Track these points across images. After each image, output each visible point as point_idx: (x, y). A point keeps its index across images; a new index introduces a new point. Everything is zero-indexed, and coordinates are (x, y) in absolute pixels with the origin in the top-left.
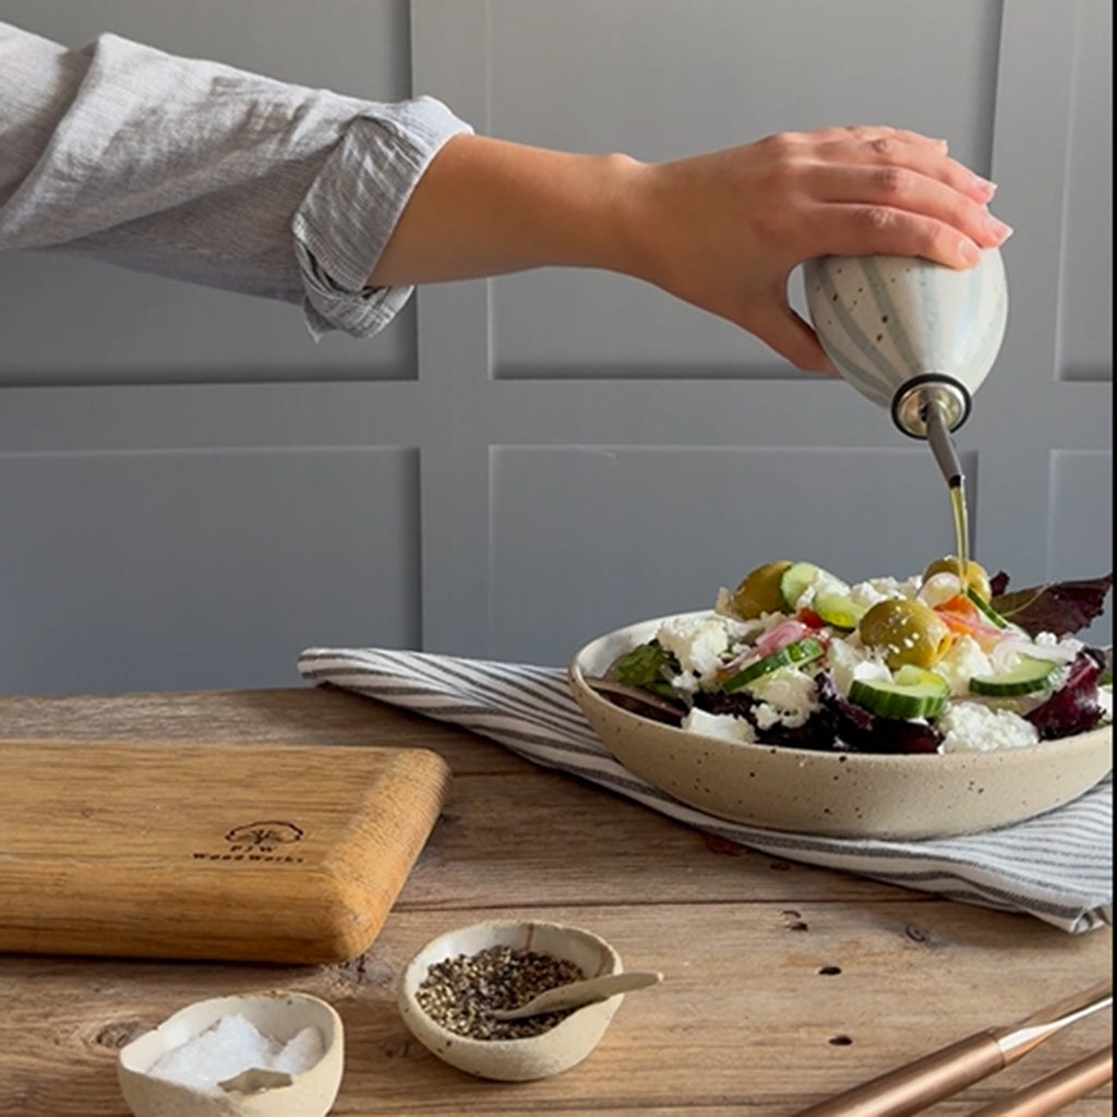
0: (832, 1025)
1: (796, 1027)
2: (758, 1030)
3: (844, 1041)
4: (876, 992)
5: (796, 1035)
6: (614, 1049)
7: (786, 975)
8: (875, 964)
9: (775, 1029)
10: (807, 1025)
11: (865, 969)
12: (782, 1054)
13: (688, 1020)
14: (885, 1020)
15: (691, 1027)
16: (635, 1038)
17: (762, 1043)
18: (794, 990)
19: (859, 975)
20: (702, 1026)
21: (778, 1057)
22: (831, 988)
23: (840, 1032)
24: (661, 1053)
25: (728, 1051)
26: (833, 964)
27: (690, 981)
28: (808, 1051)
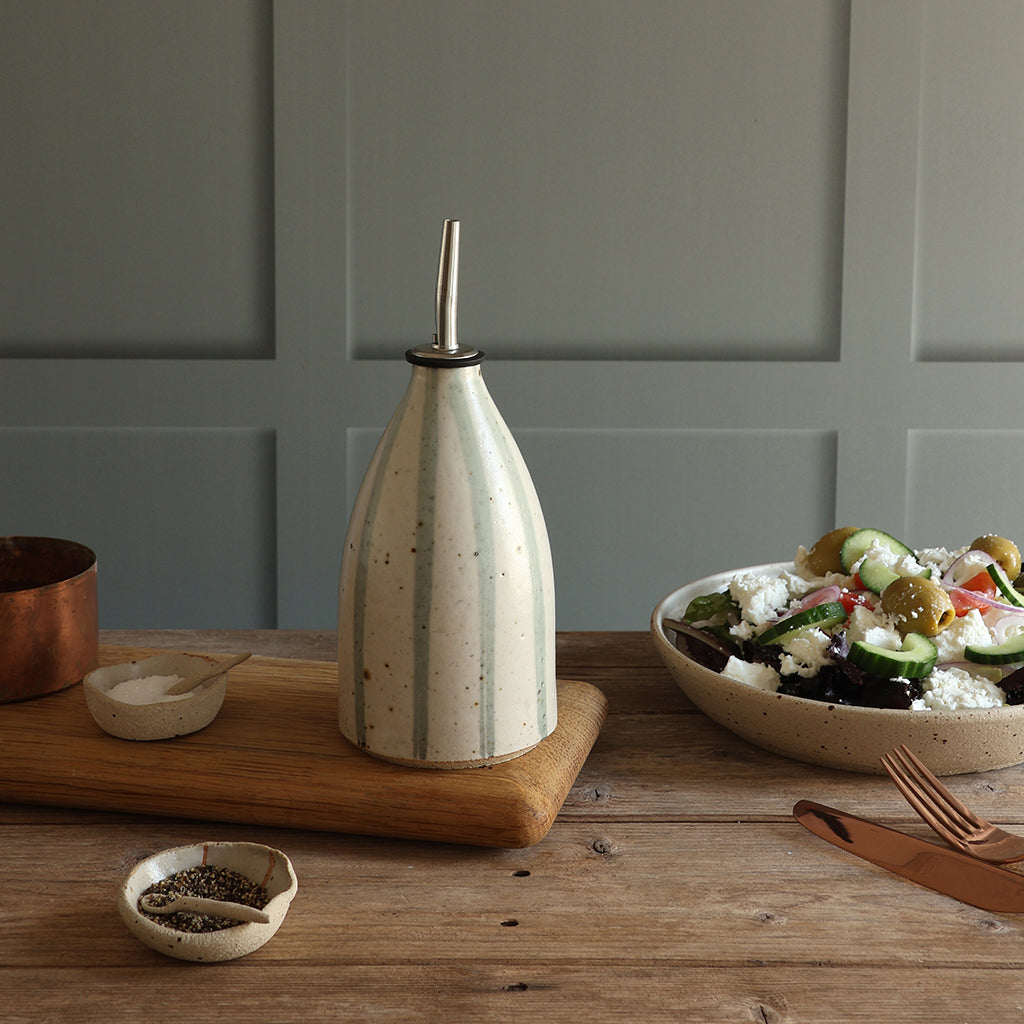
0: (508, 912)
1: (480, 913)
2: (450, 914)
3: (513, 923)
4: (551, 889)
5: (478, 919)
6: (337, 926)
7: (486, 876)
8: (558, 869)
9: (462, 914)
10: (488, 912)
11: (549, 873)
12: (461, 931)
13: (399, 907)
14: (551, 909)
15: (399, 911)
16: (354, 919)
17: (449, 924)
18: (487, 887)
19: (542, 877)
20: (407, 911)
21: (458, 933)
22: (518, 886)
23: (512, 917)
24: (371, 929)
25: (422, 929)
26: (525, 868)
27: (410, 880)
28: (482, 930)
